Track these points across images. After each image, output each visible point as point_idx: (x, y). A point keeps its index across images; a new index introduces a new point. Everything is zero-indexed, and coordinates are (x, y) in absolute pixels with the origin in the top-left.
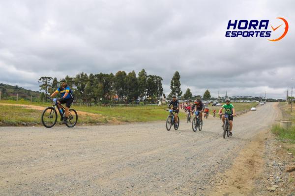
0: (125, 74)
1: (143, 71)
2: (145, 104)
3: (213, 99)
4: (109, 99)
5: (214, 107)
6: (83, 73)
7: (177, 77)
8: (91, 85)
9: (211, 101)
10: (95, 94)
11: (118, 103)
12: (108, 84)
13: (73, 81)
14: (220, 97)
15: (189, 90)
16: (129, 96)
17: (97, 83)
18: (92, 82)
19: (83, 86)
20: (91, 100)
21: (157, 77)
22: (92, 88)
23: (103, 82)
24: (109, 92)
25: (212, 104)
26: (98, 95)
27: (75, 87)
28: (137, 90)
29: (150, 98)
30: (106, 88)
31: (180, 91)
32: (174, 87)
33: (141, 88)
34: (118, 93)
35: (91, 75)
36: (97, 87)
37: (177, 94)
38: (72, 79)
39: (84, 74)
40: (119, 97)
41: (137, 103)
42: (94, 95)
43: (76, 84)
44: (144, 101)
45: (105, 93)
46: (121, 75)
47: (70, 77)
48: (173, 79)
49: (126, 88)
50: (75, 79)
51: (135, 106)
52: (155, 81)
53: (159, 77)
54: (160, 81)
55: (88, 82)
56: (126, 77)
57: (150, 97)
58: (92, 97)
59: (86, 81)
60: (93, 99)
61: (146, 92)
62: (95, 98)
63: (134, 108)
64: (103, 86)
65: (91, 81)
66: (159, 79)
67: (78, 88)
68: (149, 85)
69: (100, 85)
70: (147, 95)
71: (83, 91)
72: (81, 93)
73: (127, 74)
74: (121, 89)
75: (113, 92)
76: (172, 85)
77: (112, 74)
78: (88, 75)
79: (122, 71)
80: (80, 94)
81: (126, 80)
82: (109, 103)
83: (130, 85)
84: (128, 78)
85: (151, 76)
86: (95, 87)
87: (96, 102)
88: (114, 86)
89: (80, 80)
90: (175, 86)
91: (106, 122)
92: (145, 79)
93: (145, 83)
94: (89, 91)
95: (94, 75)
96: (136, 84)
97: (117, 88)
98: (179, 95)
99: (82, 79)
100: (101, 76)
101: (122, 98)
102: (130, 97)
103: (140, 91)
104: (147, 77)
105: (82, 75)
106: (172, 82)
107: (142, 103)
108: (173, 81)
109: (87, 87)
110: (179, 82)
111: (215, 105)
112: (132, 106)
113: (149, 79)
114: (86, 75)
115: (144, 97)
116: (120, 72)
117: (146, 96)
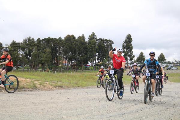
0: (74, 38)
1: (93, 34)
2: (95, 69)
3: (169, 63)
4: (57, 65)
5: (169, 71)
6: (30, 37)
7: (129, 40)
8: (39, 50)
9: (166, 64)
10: (43, 59)
11: (67, 68)
12: (56, 48)
13: (20, 46)
14: (175, 61)
15: (142, 54)
16: (78, 61)
17: (45, 48)
18: (40, 47)
19: (30, 51)
20: (38, 66)
21: (107, 41)
22: (40, 53)
23: (50, 47)
24: (57, 57)
25: (166, 68)
26: (46, 61)
27: (21, 53)
28: (87, 54)
29: (101, 63)
30: (54, 52)
31: (132, 54)
32: (125, 50)
33: (91, 52)
34: (67, 58)
35: (39, 39)
36: (45, 53)
37: (129, 58)
38: (18, 44)
39: (31, 39)
40: (69, 62)
41: (87, 68)
42: (42, 61)
43: (23, 49)
44: (95, 65)
45: (53, 58)
46: (70, 38)
47: (17, 42)
48: (124, 43)
49: (75, 52)
50: (21, 43)
51: (85, 71)
52: (105, 44)
53: (109, 40)
54: (111, 45)
55: (36, 47)
56: (75, 41)
57: (100, 61)
58: (40, 63)
59: (33, 46)
60: (41, 65)
61: (96, 56)
62: (43, 64)
63: (83, 73)
64: (51, 50)
65: (38, 46)
66: (110, 42)
67: (25, 53)
68: (100, 49)
69: (48, 50)
70: (98, 59)
71: (30, 56)
72: (28, 59)
73: (77, 38)
74: (70, 54)
75: (62, 57)
76: (124, 48)
77: (60, 38)
78: (36, 40)
79: (70, 35)
80: (26, 59)
81: (75, 44)
82: (57, 68)
83: (79, 50)
84: (77, 41)
85: (101, 39)
86: (43, 52)
87: (43, 68)
88: (63, 51)
89: (27, 44)
90: (127, 49)
91: (35, 88)
92: (95, 43)
93: (95, 47)
94: (36, 56)
95: (41, 39)
96: (86, 48)
97: (66, 52)
98: (131, 59)
99: (29, 44)
100: (48, 41)
101: (72, 62)
102: (80, 62)
103: (90, 55)
104: (97, 40)
105: (29, 39)
106: (123, 46)
107: (92, 68)
108: (125, 44)
109: (35, 52)
110: (131, 45)
111: (170, 69)
112: (82, 71)
113: (100, 42)
114: (33, 39)
115: (94, 62)
116: (69, 35)
117: (97, 61)
